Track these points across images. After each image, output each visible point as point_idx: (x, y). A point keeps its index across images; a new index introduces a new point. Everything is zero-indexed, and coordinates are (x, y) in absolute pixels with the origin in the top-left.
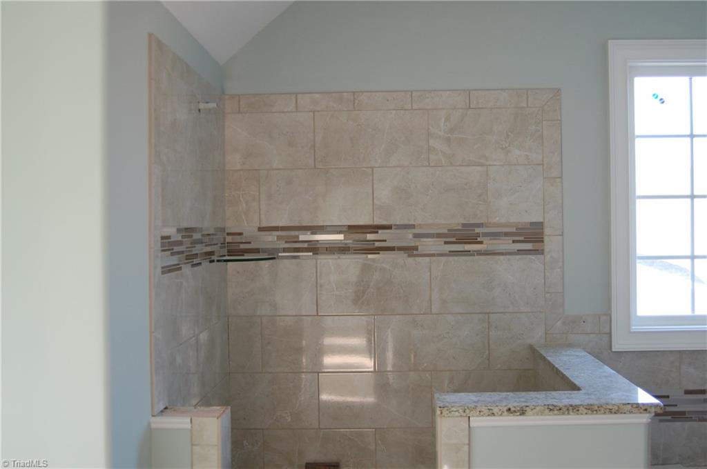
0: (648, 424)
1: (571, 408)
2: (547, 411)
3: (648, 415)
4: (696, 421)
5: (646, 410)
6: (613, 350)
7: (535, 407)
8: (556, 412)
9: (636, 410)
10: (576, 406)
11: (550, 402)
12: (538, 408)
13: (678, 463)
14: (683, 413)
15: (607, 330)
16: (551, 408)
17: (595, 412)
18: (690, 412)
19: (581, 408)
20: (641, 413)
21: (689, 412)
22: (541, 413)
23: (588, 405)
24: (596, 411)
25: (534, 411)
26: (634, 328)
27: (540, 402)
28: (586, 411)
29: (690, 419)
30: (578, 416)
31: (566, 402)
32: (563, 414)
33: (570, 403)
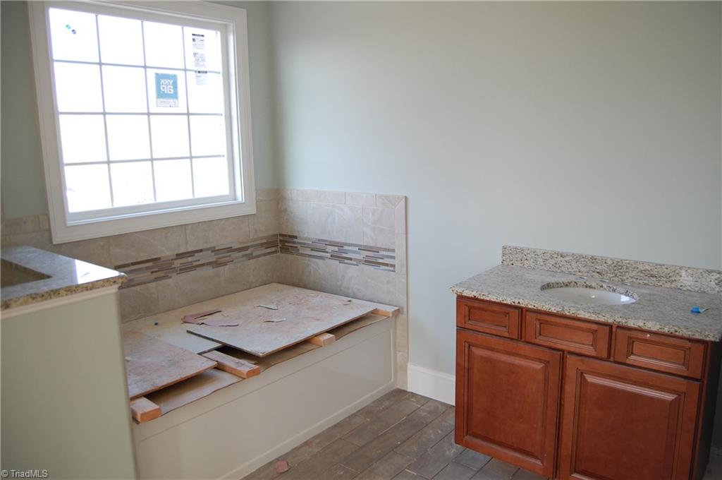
0: (117, 293)
1: (52, 293)
2: (30, 300)
3: (116, 286)
5: (115, 282)
6: (54, 243)
7: (18, 299)
8: (39, 299)
9: (108, 284)
10: (57, 290)
11: (31, 291)
12: (21, 299)
15: (47, 227)
16: (34, 296)
19: (61, 291)
20: (111, 285)
22: (26, 303)
23: (67, 287)
25: (19, 302)
26: (69, 223)
27: (21, 294)
28: (65, 293)
30: (60, 298)
31: (46, 289)
32: (46, 299)
33: (51, 289)
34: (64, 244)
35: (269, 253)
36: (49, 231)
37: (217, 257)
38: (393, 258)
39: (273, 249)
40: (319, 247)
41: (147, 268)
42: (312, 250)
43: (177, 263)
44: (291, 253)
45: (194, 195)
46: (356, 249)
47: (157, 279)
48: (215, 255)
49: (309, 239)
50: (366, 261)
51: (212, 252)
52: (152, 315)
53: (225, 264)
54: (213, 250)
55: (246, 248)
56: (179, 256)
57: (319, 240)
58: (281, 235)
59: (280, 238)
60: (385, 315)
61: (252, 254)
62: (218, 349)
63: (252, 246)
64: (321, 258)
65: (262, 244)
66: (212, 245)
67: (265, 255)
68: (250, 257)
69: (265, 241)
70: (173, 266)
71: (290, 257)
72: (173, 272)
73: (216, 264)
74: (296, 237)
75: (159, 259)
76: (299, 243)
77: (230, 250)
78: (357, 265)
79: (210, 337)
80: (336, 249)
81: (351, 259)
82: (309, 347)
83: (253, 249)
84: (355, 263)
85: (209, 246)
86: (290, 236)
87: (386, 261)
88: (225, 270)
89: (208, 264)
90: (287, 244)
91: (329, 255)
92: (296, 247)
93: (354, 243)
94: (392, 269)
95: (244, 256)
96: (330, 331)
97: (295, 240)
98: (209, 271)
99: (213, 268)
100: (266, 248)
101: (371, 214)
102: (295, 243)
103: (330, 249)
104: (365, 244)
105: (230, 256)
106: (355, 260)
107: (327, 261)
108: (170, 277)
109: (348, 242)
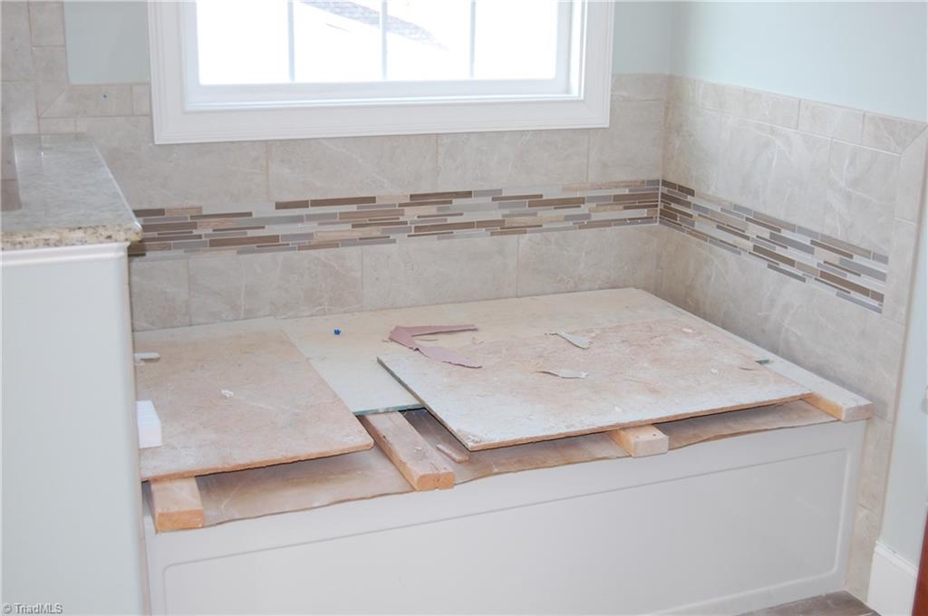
3: (115, 245)
4: (294, 249)
6: (157, 143)
13: (269, 315)
14: (276, 238)
15: (145, 108)
17: (18, 246)
18: (286, 237)
20: (101, 242)
21: (283, 236)
24: (20, 243)
29: (286, 247)
34: (178, 145)
35: (633, 220)
36: (150, 115)
37: (507, 211)
38: (881, 277)
39: (644, 213)
40: (733, 222)
41: (344, 216)
42: (718, 227)
43: (411, 214)
44: (678, 227)
45: (472, 73)
46: (806, 241)
47: (364, 240)
48: (501, 207)
49: (718, 202)
50: (823, 275)
51: (494, 199)
52: (345, 312)
53: (520, 230)
54: (497, 197)
55: (578, 202)
56: (417, 199)
57: (737, 207)
58: (665, 183)
59: (662, 189)
60: (833, 414)
61: (587, 216)
62: (404, 411)
63: (592, 199)
64: (733, 248)
65: (618, 198)
66: (495, 186)
67: (622, 222)
68: (585, 223)
69: (627, 191)
70: (402, 219)
71: (677, 235)
72: (398, 231)
73: (500, 228)
74: (691, 192)
75: (373, 199)
76: (697, 207)
77: (537, 201)
78: (804, 280)
79: (406, 382)
80: (766, 233)
81: (791, 262)
82: (600, 449)
83: (594, 205)
84: (800, 273)
85: (486, 187)
86: (682, 189)
87: (864, 281)
88: (521, 244)
89: (481, 224)
90: (673, 205)
91: (749, 245)
92: (691, 216)
93: (803, 224)
94: (875, 303)
95: (567, 218)
96: (660, 425)
97: (689, 198)
98: (482, 240)
99: (492, 234)
100: (626, 208)
101: (847, 161)
102: (688, 204)
103: (753, 230)
104: (827, 232)
105: (535, 214)
106: (802, 266)
107: (745, 257)
108: (394, 241)
109: (792, 220)
